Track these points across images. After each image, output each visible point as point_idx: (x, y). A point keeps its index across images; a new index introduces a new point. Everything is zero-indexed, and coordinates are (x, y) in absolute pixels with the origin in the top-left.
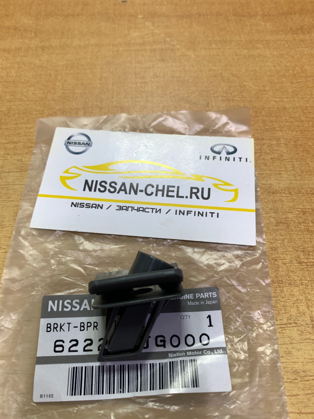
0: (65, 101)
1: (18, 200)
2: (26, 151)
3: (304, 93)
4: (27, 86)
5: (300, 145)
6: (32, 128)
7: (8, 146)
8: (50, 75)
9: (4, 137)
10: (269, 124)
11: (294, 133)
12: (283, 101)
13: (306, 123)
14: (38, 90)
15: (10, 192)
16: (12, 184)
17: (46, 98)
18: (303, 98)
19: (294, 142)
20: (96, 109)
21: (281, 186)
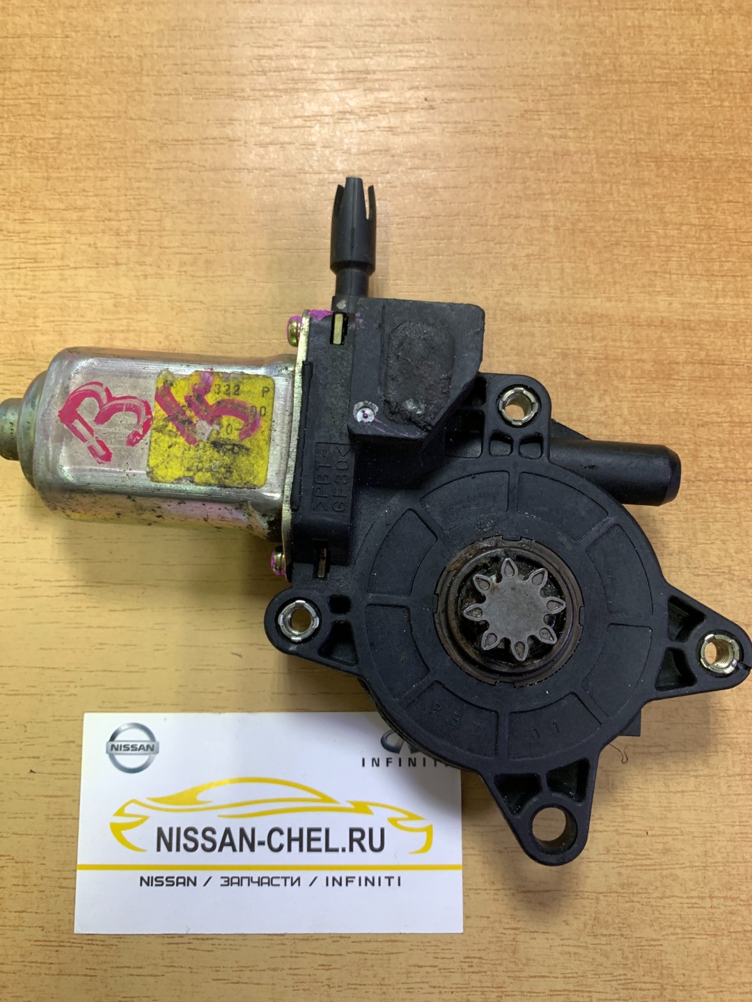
0: (164, 121)
1: (99, 320)
2: (101, 227)
3: (608, 120)
4: (85, 84)
5: (582, 231)
6: (107, 178)
7: (67, 215)
8: (130, 58)
9: (58, 197)
10: (534, 186)
11: (576, 205)
12: (565, 137)
13: (601, 185)
14: (110, 92)
15: (83, 305)
16: (84, 292)
17: (126, 112)
18: (605, 131)
19: (573, 224)
20: (222, 141)
21: (536, 307)
